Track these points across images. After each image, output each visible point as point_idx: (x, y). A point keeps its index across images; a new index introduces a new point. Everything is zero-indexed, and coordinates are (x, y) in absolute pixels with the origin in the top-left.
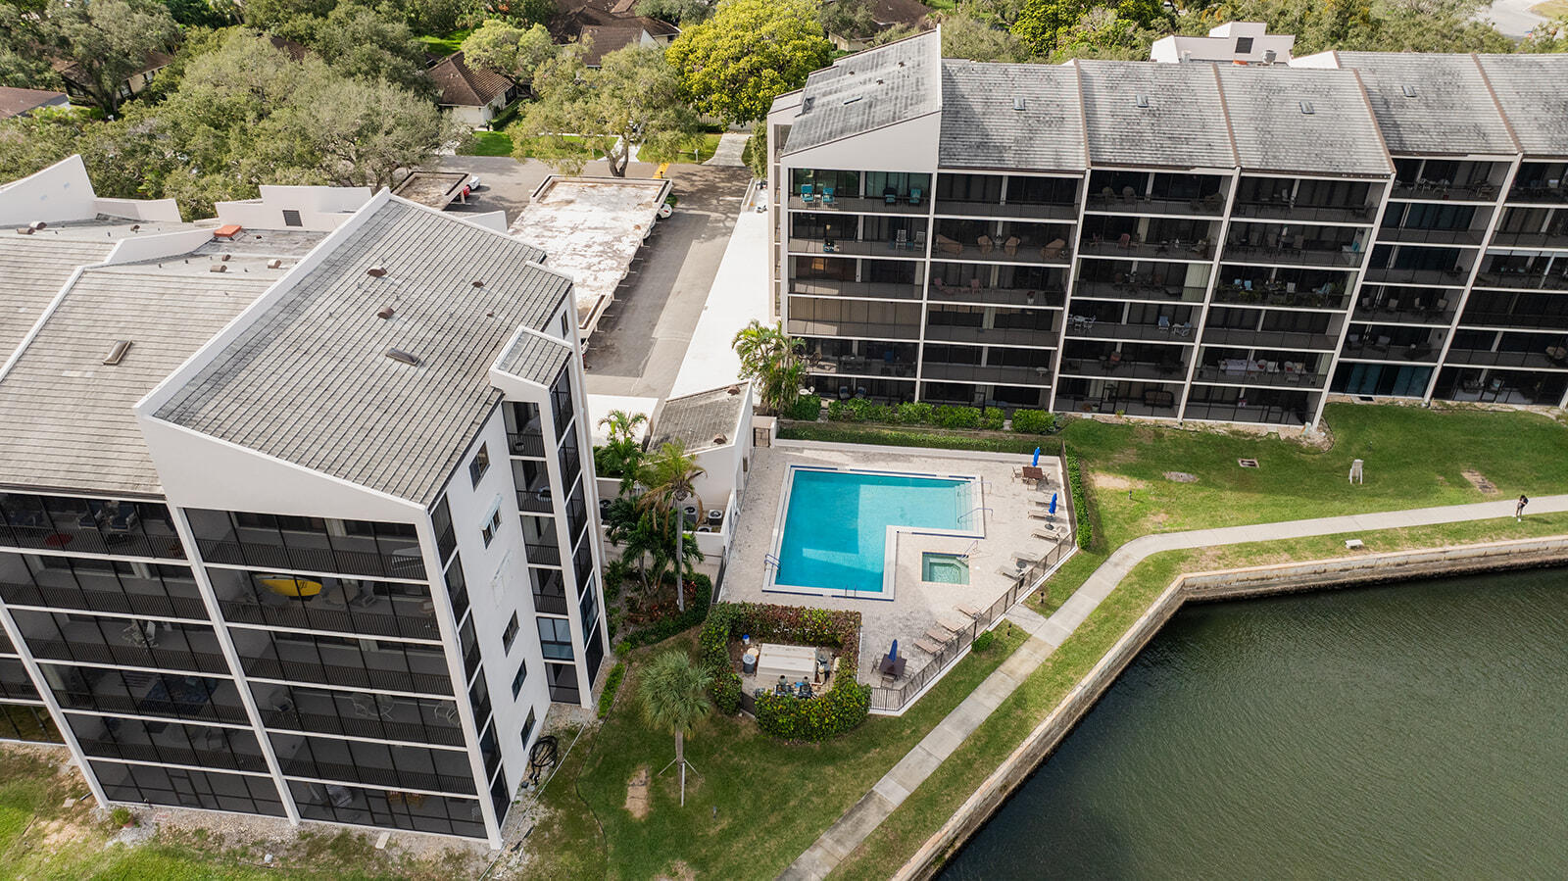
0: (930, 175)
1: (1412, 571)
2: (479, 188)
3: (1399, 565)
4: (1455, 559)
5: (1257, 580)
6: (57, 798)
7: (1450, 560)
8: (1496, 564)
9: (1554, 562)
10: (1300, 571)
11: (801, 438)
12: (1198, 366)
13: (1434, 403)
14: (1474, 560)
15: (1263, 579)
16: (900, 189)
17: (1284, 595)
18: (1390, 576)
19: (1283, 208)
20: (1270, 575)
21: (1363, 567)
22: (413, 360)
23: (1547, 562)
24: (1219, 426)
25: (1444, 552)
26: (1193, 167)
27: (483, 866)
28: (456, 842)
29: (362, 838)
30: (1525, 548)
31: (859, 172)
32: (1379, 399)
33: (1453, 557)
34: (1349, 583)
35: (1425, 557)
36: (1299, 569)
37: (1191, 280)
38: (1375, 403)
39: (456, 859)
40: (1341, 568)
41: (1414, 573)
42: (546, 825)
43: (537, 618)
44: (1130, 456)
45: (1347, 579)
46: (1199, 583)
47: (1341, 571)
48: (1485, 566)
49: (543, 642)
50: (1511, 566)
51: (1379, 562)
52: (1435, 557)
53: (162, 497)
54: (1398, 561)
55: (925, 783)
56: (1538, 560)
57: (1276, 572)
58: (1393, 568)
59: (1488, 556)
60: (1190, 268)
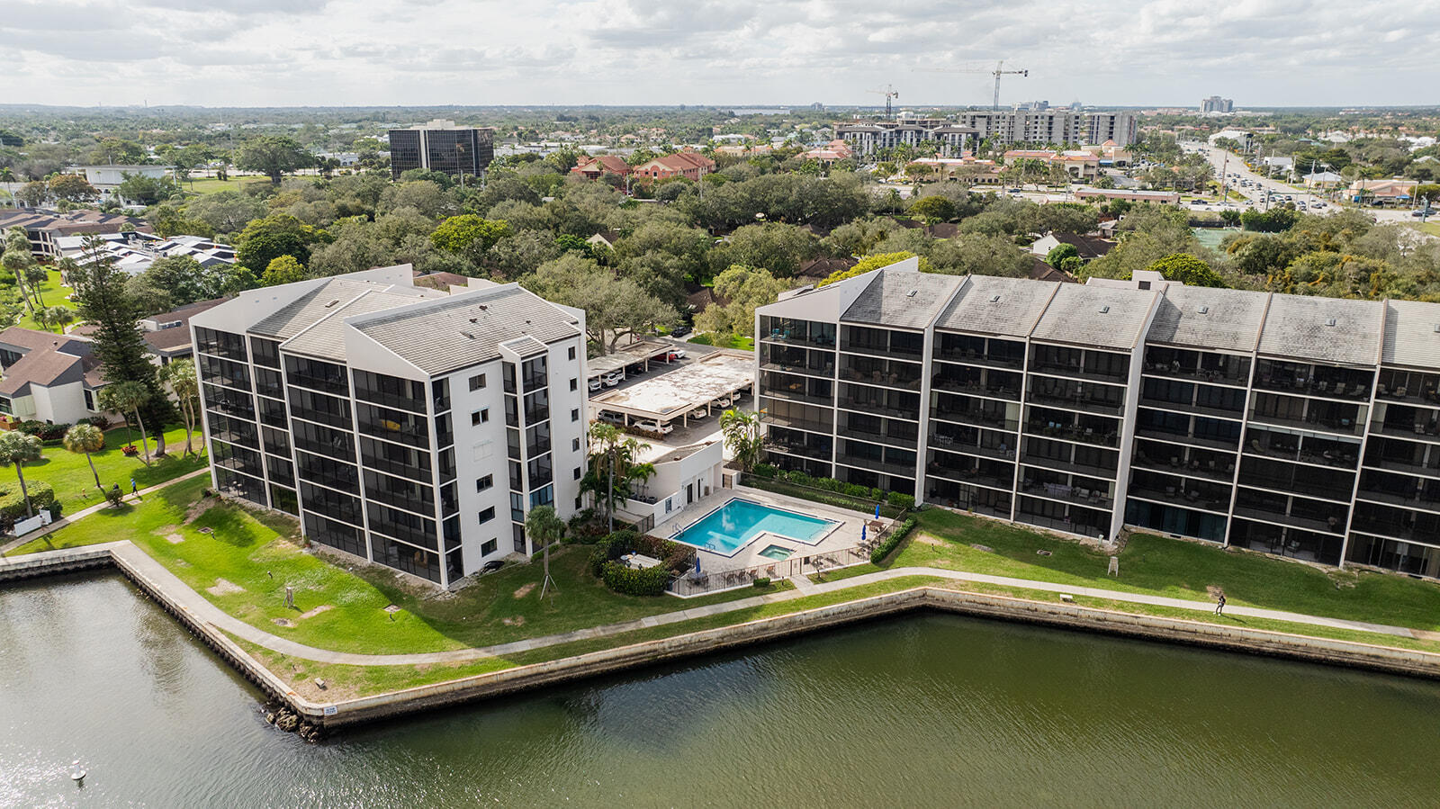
0: (835, 325)
1: (1109, 626)
2: (683, 358)
3: (1098, 620)
4: (1148, 626)
5: (982, 604)
6: (290, 534)
7: (1143, 626)
8: (1183, 637)
9: (1235, 647)
10: (1016, 605)
11: (752, 486)
12: (1021, 480)
13: (1231, 548)
14: (1165, 630)
15: (987, 604)
16: (823, 333)
17: (1001, 620)
18: (1089, 625)
19: (1074, 371)
20: (992, 603)
21: (1068, 614)
22: (471, 337)
23: (1229, 646)
24: (1038, 529)
25: (1137, 617)
26: (1000, 335)
27: (434, 593)
28: (428, 583)
29: (393, 573)
30: (1209, 631)
31: (806, 321)
32: (1184, 538)
33: (1145, 623)
34: (1054, 623)
35: (1121, 618)
36: (1015, 603)
37: (1009, 416)
38: (1181, 539)
39: (424, 588)
40: (1050, 610)
41: (1110, 628)
42: (472, 588)
43: (511, 493)
44: (957, 531)
45: (1053, 620)
46: (937, 595)
47: (1049, 613)
48: (1172, 637)
49: (512, 509)
50: (1196, 642)
51: (1081, 613)
52: (1129, 620)
53: (345, 362)
54: (1097, 615)
55: (672, 623)
56: (1220, 642)
57: (996, 601)
58: (1094, 621)
59: (1176, 630)
60: (1007, 405)
